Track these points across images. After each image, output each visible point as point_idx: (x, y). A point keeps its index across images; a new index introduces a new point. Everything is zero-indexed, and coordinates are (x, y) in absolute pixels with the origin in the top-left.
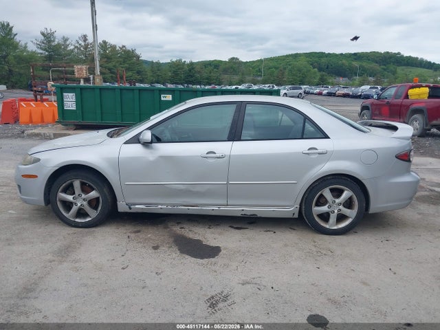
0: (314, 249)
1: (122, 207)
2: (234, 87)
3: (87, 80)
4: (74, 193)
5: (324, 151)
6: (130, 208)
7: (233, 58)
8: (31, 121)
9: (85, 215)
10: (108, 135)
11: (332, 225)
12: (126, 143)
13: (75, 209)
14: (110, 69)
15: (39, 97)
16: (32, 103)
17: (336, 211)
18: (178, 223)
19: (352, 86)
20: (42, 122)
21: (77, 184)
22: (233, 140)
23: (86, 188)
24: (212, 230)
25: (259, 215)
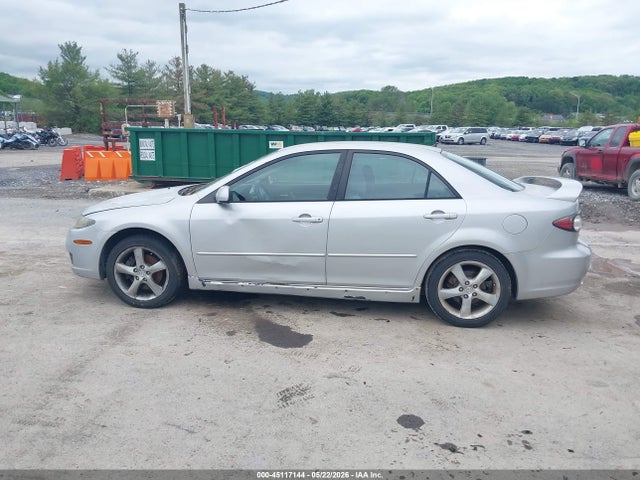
0: (435, 342)
1: (194, 283)
2: (387, 129)
3: (173, 121)
4: (135, 265)
5: (452, 215)
6: (204, 285)
7: (388, 88)
8: (99, 176)
9: (149, 292)
10: (180, 193)
11: (465, 314)
12: (200, 202)
13: (135, 284)
14: (211, 105)
15: (110, 144)
16: (100, 152)
17: (470, 296)
18: (266, 306)
19: (566, 126)
20: (114, 177)
21: (139, 253)
22: (335, 200)
23: (149, 258)
24: (308, 316)
25: (367, 298)
